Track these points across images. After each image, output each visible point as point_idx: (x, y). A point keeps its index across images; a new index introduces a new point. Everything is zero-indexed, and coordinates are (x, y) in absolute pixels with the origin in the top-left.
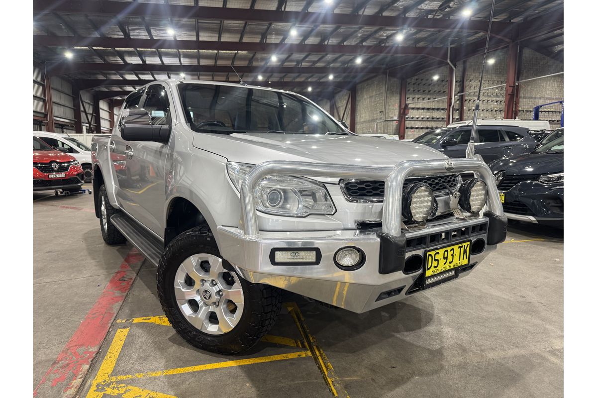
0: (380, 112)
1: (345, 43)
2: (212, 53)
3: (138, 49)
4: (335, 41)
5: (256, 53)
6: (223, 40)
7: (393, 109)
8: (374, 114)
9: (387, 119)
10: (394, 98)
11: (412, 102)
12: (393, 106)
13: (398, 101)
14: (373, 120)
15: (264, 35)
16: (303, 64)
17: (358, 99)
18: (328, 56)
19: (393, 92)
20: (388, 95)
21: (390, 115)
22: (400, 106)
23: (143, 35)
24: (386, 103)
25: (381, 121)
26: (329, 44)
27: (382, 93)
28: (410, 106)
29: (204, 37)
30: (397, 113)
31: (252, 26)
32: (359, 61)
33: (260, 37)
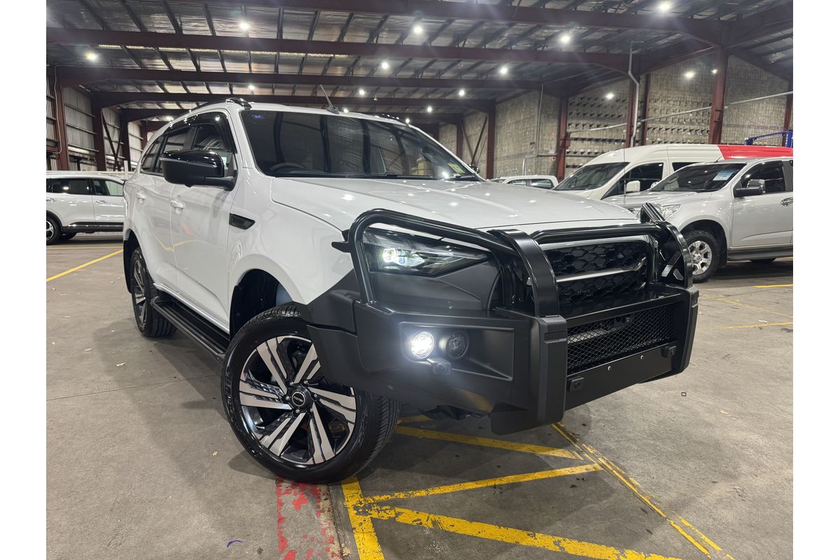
0: (531, 144)
1: (487, 46)
2: (297, 57)
3: (192, 50)
4: (473, 43)
5: (359, 57)
6: (315, 38)
7: (549, 140)
8: (521, 146)
9: (539, 154)
10: (550, 124)
11: (575, 130)
12: (549, 135)
13: (556, 128)
14: (521, 155)
15: (374, 33)
16: (425, 74)
17: (498, 124)
18: (461, 63)
19: (549, 115)
20: (543, 120)
21: (545, 149)
22: (559, 135)
23: (202, 29)
24: (539, 131)
25: (532, 156)
26: (465, 46)
27: (534, 116)
28: (572, 136)
29: (289, 34)
30: (554, 146)
31: (359, 20)
32: (504, 71)
33: (368, 35)
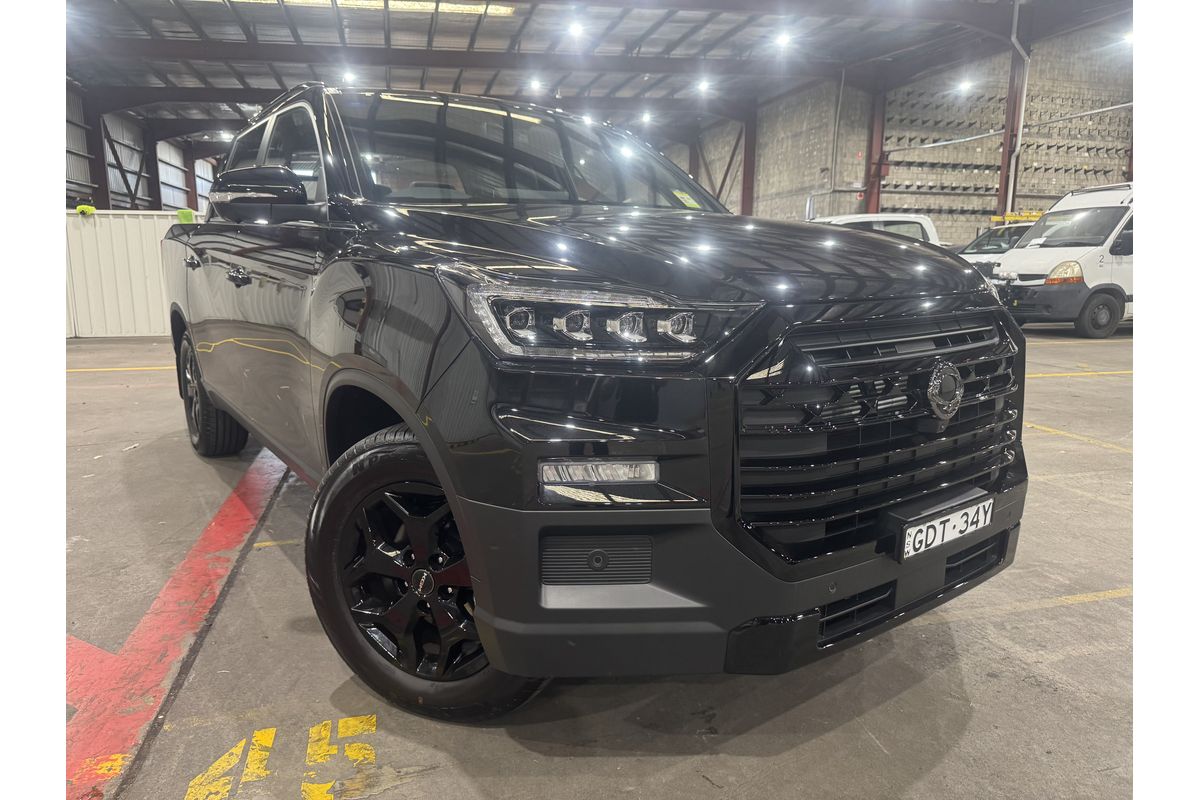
0: (823, 171)
9: (837, 188)
10: (855, 138)
12: (854, 155)
13: (864, 145)
17: (761, 140)
19: (853, 122)
20: (842, 131)
21: (845, 179)
22: (869, 157)
24: (836, 149)
25: (823, 192)
27: (827, 125)
28: (893, 157)
30: (862, 174)
32: (784, 40)
